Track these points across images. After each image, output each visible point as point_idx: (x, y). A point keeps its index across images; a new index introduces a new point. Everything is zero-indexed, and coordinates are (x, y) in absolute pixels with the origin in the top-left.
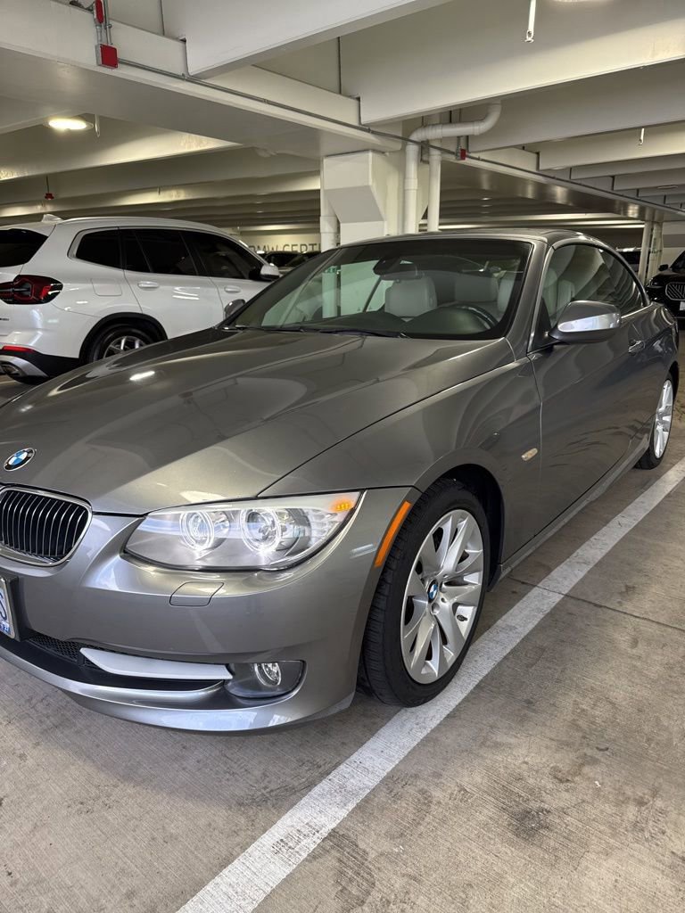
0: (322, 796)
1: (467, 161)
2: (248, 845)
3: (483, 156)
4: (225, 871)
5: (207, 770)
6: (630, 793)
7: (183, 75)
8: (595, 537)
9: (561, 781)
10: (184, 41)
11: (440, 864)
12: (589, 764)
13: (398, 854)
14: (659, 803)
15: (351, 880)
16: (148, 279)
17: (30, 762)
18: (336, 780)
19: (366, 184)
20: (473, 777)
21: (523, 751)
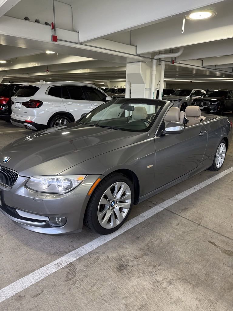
0: (71, 254)
1: (175, 64)
2: (49, 263)
3: (181, 62)
4: (41, 269)
5: (45, 245)
6: (153, 264)
7: (78, 43)
8: (184, 192)
9: (136, 259)
10: (79, 32)
11: (94, 274)
12: (146, 255)
13: (85, 270)
14: (160, 267)
15: (70, 275)
16: (69, 101)
17: (3, 238)
18: (77, 251)
19: (139, 72)
20: (113, 255)
21: (129, 250)
